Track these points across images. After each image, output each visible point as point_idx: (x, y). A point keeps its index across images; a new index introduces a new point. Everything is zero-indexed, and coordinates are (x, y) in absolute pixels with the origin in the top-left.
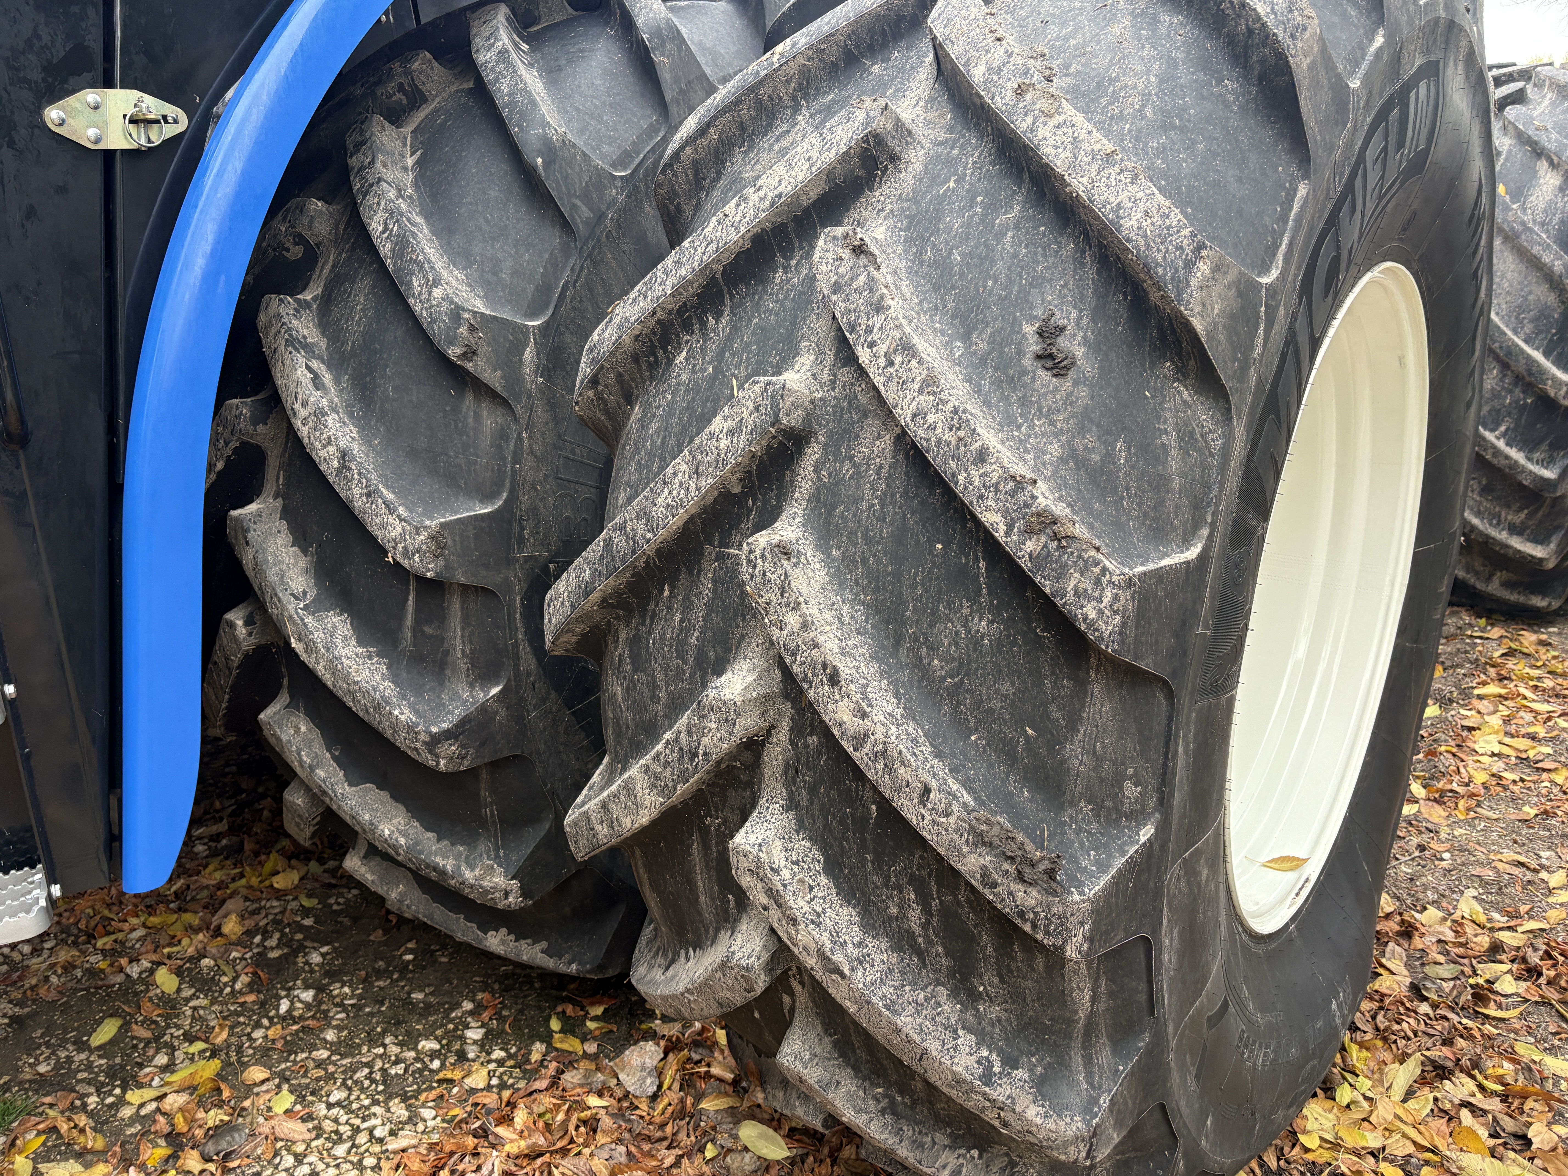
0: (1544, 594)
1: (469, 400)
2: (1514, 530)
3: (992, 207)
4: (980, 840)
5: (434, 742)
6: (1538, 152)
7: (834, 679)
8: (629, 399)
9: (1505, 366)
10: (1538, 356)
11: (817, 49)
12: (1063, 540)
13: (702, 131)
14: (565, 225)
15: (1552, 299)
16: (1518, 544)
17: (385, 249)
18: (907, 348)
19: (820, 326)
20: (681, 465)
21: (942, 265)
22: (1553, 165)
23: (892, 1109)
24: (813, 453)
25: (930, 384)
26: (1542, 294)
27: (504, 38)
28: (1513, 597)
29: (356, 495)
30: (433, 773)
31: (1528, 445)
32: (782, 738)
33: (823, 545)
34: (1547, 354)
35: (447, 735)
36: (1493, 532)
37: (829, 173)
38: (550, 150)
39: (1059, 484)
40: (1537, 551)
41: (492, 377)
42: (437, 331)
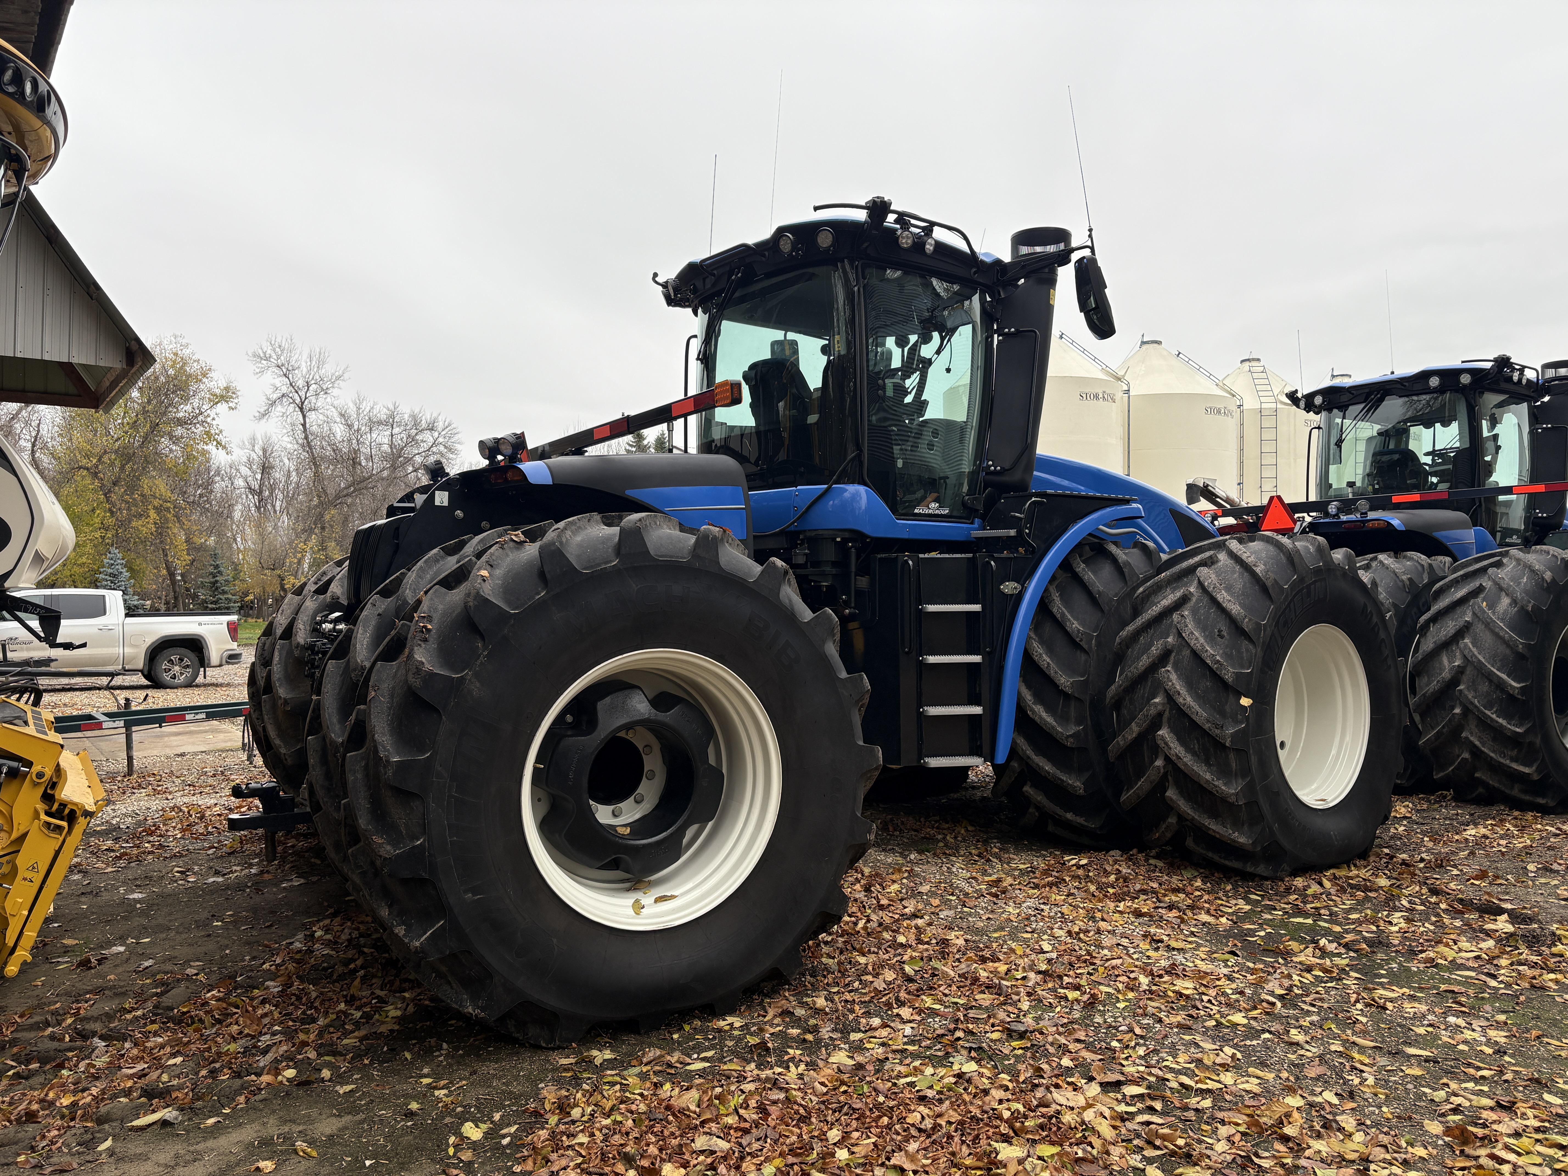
0: (1544, 797)
1: (1078, 652)
2: (1513, 759)
3: (1210, 609)
4: (1208, 721)
5: (1068, 736)
6: (1501, 589)
7: (1179, 694)
8: (1128, 648)
9: (1491, 681)
10: (1504, 676)
11: (1171, 576)
12: (1221, 665)
13: (1144, 591)
14: (1102, 611)
15: (1508, 652)
16: (1515, 766)
17: (1058, 616)
18: (1192, 633)
19: (1175, 631)
20: (1145, 657)
21: (1200, 619)
22: (1507, 595)
23: (1193, 808)
24: (1173, 654)
25: (1197, 639)
26: (1502, 649)
27: (1083, 565)
28: (1527, 798)
29: (1052, 673)
30: (1066, 747)
31: (1508, 717)
32: (1167, 713)
33: (1176, 672)
34: (1508, 676)
35: (1070, 736)
36: (1502, 760)
37: (1176, 601)
38: (1099, 593)
39: (1221, 657)
40: (1527, 770)
41: (1085, 647)
42: (1074, 635)
